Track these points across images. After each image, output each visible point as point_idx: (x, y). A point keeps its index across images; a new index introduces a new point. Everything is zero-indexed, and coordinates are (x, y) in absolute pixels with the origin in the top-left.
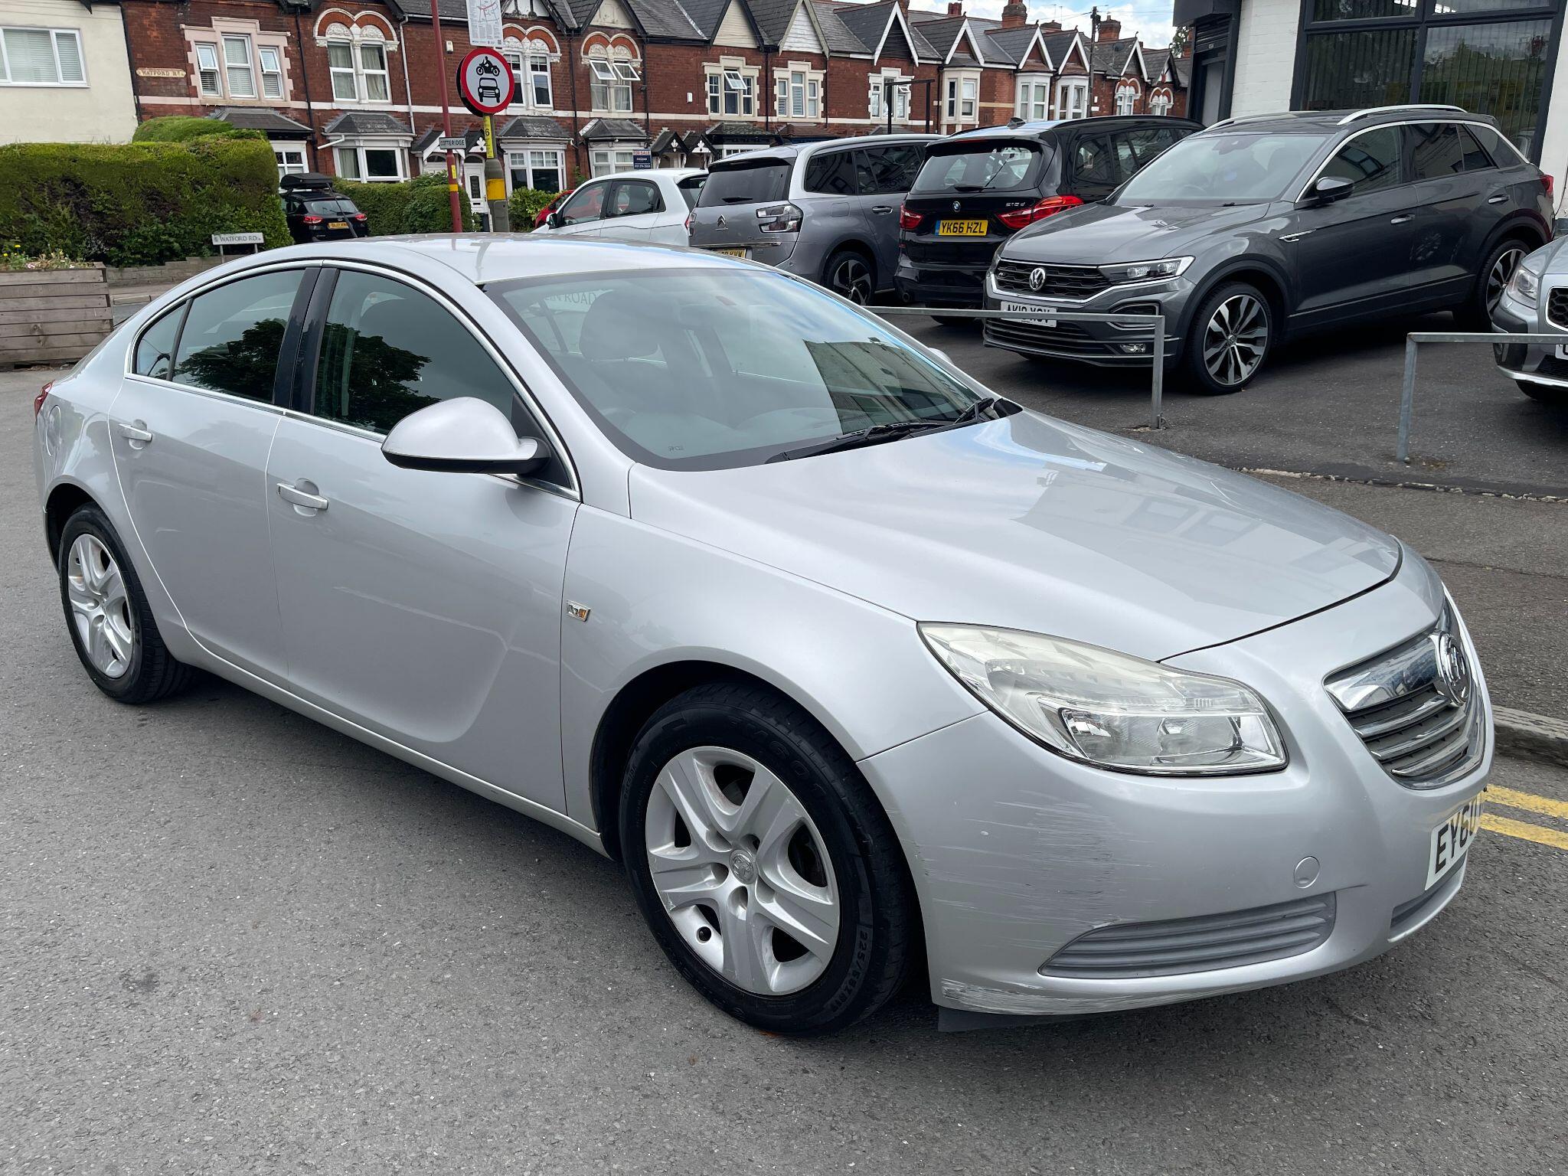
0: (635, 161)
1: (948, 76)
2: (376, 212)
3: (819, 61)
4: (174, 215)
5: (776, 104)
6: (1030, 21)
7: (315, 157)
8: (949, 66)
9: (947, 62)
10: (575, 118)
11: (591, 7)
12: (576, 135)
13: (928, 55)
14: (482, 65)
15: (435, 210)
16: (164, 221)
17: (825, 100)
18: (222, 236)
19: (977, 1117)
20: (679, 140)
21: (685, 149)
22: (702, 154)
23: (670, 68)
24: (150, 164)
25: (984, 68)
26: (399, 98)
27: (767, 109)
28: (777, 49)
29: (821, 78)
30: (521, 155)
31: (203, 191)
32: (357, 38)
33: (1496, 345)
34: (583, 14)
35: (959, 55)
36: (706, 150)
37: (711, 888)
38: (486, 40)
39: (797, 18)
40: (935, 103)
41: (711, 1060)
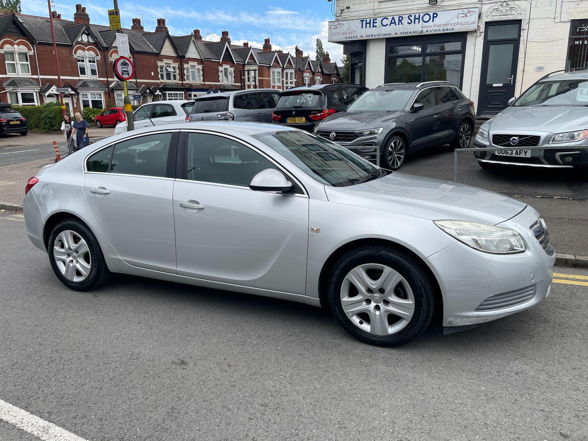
0: (134, 97)
1: (246, 68)
2: (28, 117)
3: (200, 61)
5: (185, 77)
6: (273, 50)
8: (246, 65)
9: (246, 63)
10: (108, 81)
11: (112, 39)
12: (108, 87)
13: (239, 60)
14: (123, 63)
15: (55, 116)
17: (203, 75)
19: (456, 357)
20: (149, 90)
21: (152, 93)
22: (158, 95)
23: (144, 63)
25: (259, 65)
26: (34, 72)
27: (182, 78)
28: (184, 57)
29: (201, 68)
30: (86, 95)
32: (16, 50)
33: (475, 152)
34: (109, 42)
35: (250, 61)
36: (160, 93)
37: (367, 307)
38: (124, 54)
39: (191, 46)
40: (243, 77)
41: (376, 356)
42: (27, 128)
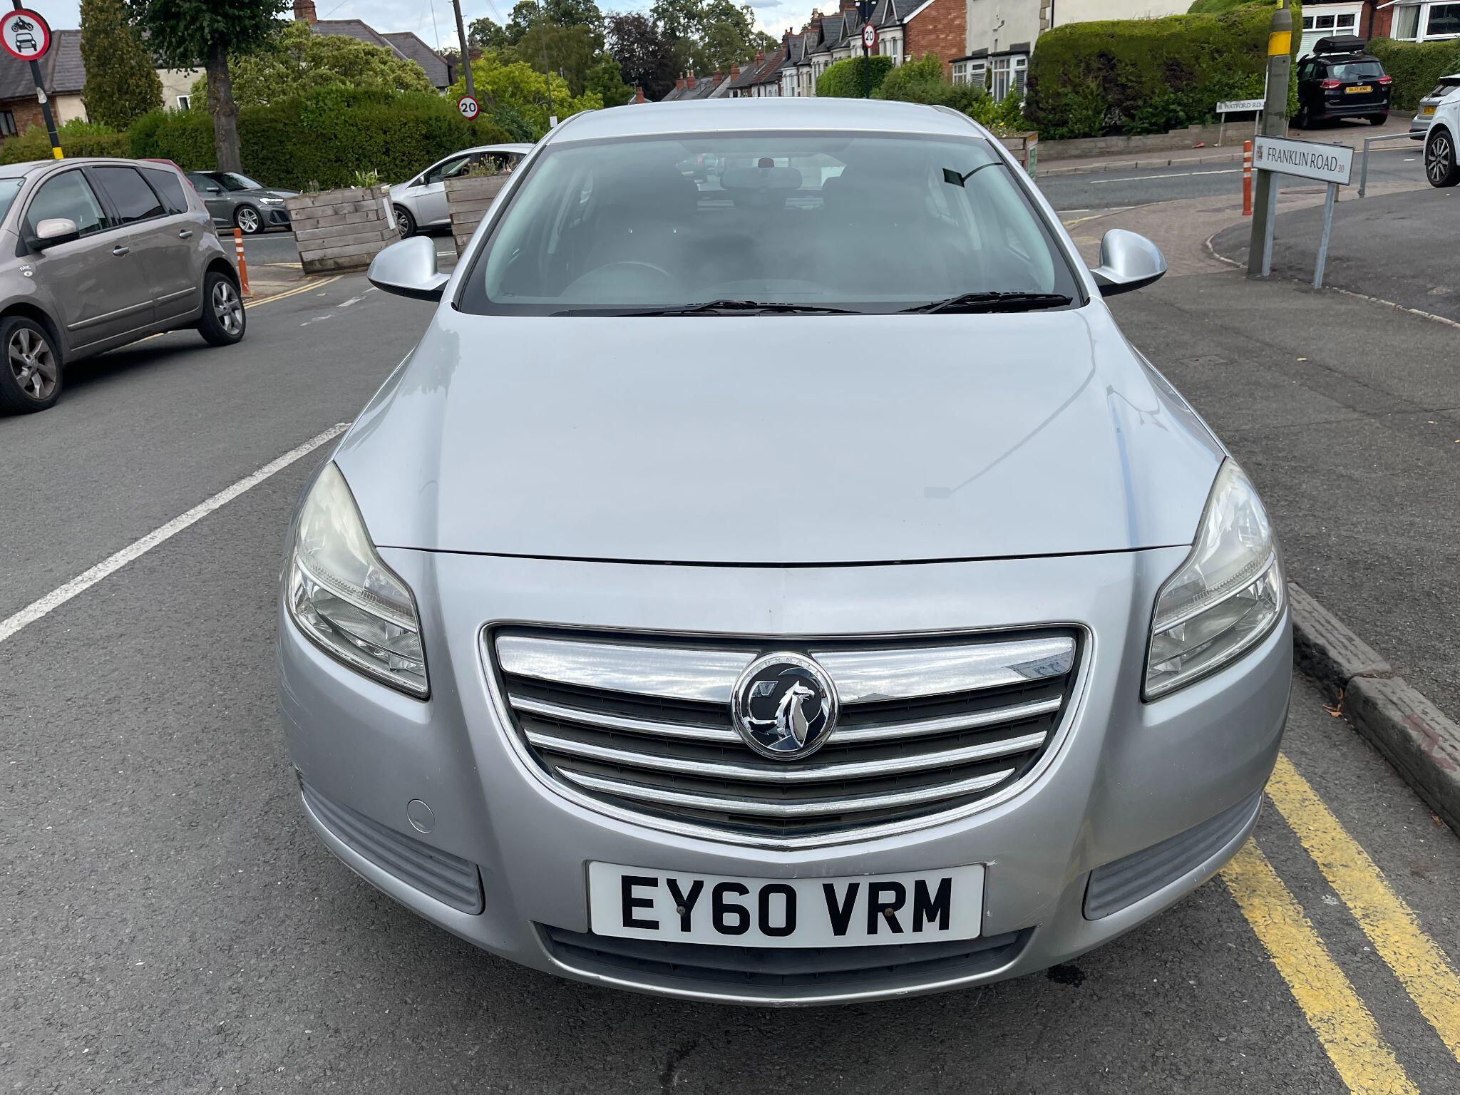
4: (1186, 85)
7: (1371, 18)
16: (1177, 90)
18: (1228, 103)
24: (1177, 36)
31: (1220, 60)
42: (1387, 107)
